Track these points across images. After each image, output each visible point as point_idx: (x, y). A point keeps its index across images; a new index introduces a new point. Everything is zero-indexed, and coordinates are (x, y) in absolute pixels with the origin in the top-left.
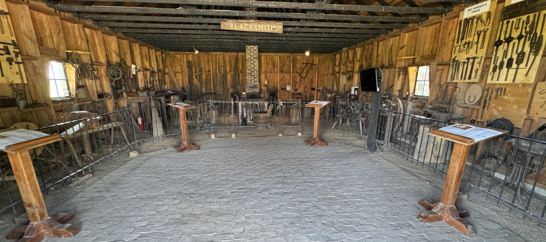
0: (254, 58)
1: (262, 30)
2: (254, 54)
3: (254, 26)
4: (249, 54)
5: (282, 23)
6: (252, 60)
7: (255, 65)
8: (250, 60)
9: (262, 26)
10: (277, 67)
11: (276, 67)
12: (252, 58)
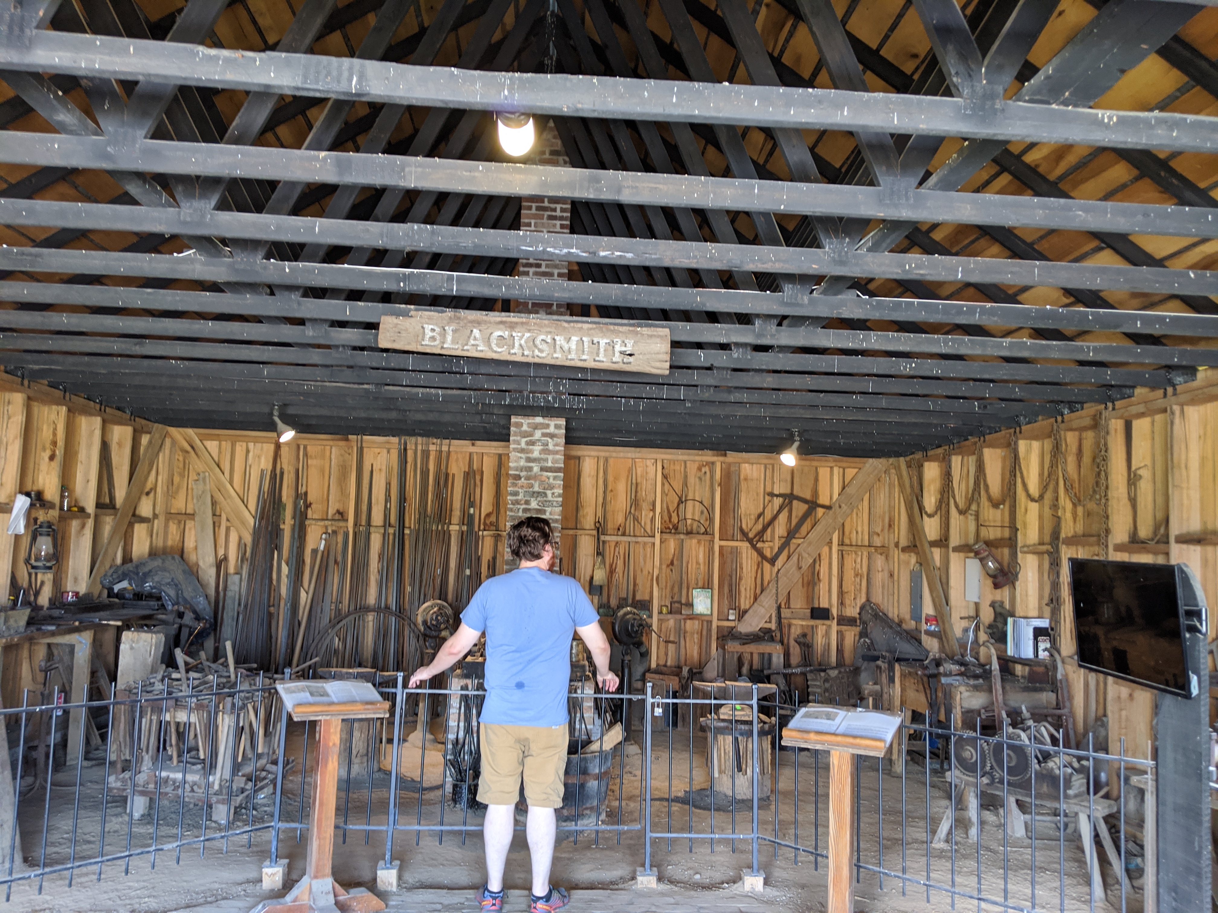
0: (542, 469)
1: (573, 356)
2: (549, 452)
3: (538, 342)
4: (522, 451)
5: (667, 331)
6: (535, 478)
7: (550, 497)
8: (528, 478)
9: (575, 339)
10: (653, 510)
11: (645, 506)
12: (536, 469)
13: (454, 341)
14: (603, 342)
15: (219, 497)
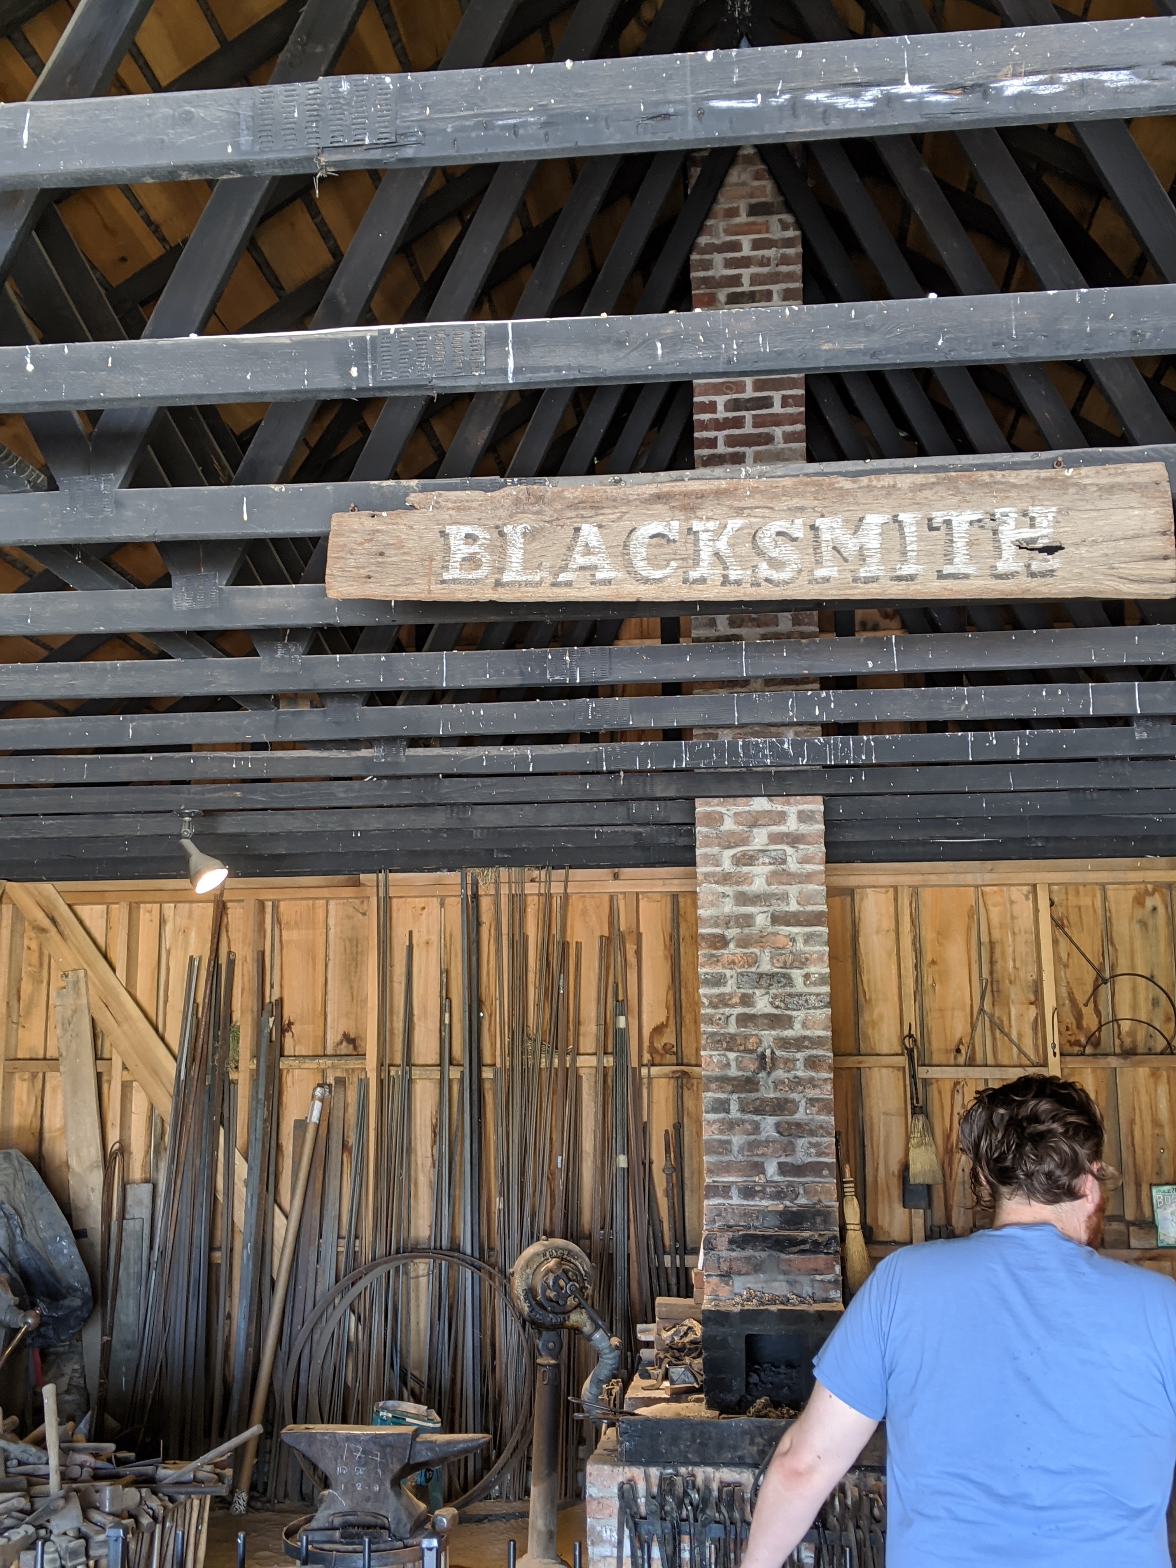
0: (776, 919)
1: (872, 568)
2: (790, 878)
3: (766, 540)
4: (726, 878)
5: (1158, 470)
6: (761, 940)
9: (874, 520)
13: (527, 565)
14: (962, 520)
15: (106, 1022)
